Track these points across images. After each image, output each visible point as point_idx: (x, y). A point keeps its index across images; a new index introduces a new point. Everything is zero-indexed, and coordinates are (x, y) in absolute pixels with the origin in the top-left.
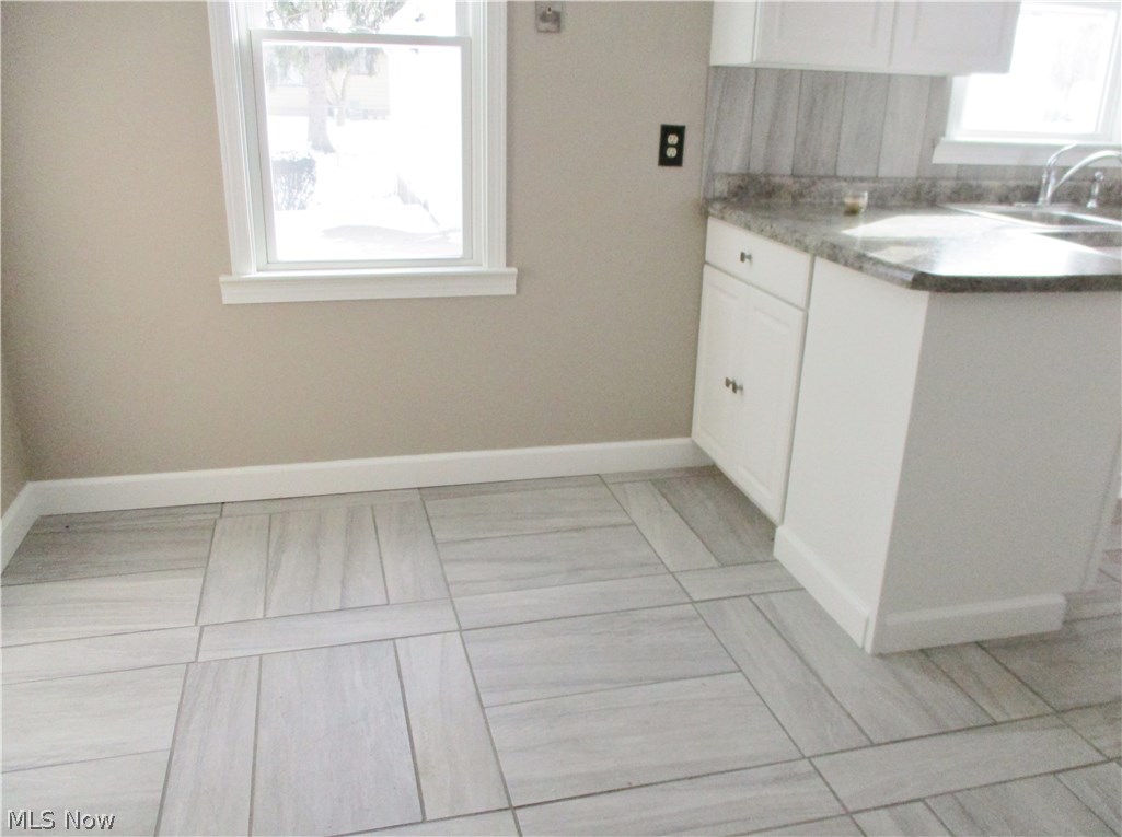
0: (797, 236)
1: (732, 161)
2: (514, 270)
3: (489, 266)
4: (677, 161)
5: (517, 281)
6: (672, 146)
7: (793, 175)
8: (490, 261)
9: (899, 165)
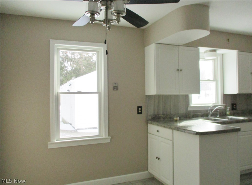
0: (169, 126)
1: (151, 112)
2: (110, 137)
3: (105, 136)
4: (141, 113)
5: (111, 139)
6: (140, 110)
7: (163, 114)
8: (105, 135)
9: (182, 111)
